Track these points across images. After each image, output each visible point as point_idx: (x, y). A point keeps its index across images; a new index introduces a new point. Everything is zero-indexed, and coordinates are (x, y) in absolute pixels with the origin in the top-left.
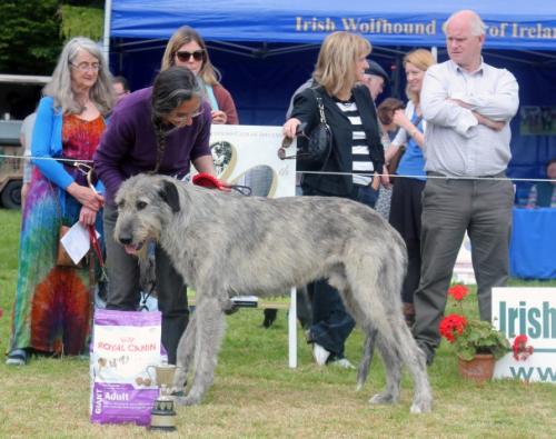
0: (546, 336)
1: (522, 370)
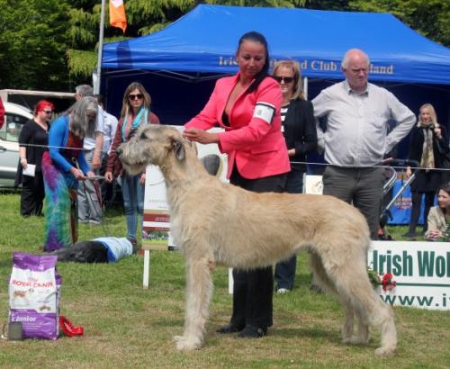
0: (405, 274)
1: (388, 297)
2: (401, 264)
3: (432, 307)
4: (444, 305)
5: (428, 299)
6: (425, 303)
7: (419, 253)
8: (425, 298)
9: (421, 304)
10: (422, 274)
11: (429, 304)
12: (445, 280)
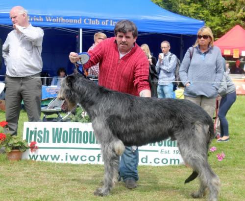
0: (44, 142)
1: (34, 156)
2: (42, 135)
3: (59, 161)
4: (66, 160)
5: (57, 157)
6: (55, 159)
7: (53, 129)
8: (55, 156)
9: (53, 159)
10: (54, 141)
11: (57, 159)
12: (68, 145)
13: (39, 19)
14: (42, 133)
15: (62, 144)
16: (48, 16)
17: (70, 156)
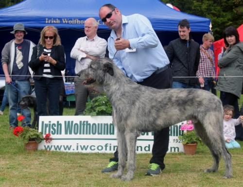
0: (58, 134)
1: (48, 146)
2: (56, 128)
3: (71, 151)
4: (77, 149)
5: (69, 146)
6: (67, 149)
7: (65, 122)
8: (67, 146)
9: (65, 149)
10: (66, 133)
11: (69, 149)
12: (78, 136)
13: (56, 21)
14: (55, 126)
15: (73, 136)
16: (64, 18)
17: (81, 146)
